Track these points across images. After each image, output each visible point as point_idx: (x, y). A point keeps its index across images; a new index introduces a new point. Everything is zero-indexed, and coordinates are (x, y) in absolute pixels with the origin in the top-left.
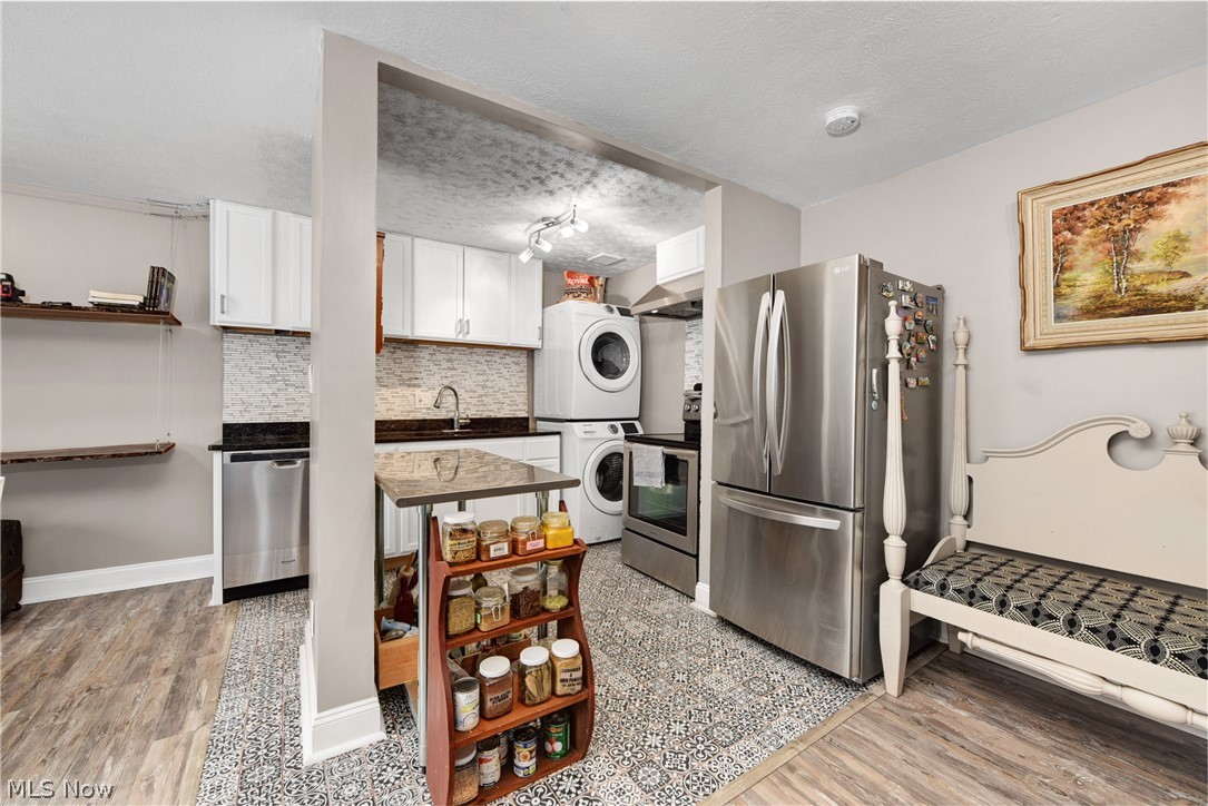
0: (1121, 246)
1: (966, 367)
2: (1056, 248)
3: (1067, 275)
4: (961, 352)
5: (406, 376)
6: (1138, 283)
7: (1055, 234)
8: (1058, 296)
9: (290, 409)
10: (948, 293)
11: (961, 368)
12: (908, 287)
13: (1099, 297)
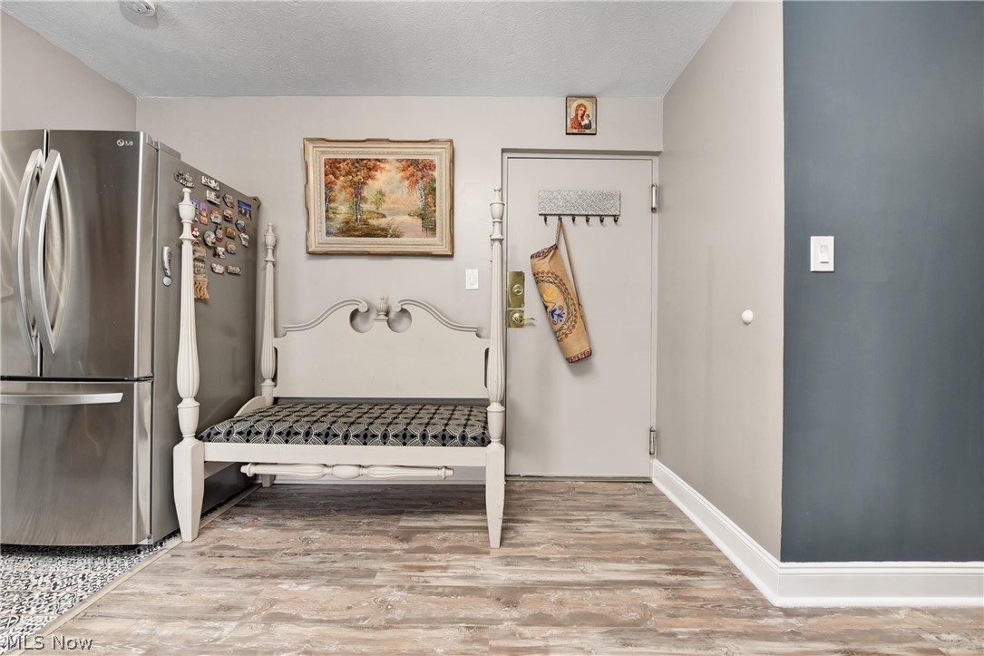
0: (357, 188)
1: (274, 265)
2: (326, 185)
3: (332, 205)
4: (270, 252)
6: (365, 217)
7: (326, 175)
8: (328, 218)
10: (265, 205)
11: (270, 264)
12: (213, 184)
13: (347, 223)
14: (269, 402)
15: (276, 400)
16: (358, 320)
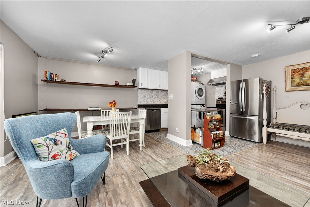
0: (302, 75)
1: (276, 94)
2: (291, 75)
3: (293, 80)
4: (275, 92)
5: (163, 96)
6: (305, 81)
7: (291, 73)
8: (292, 83)
9: (146, 102)
10: (272, 82)
11: (275, 94)
12: (266, 81)
13: (299, 83)
14: (275, 123)
15: (276, 123)
16: (303, 106)
